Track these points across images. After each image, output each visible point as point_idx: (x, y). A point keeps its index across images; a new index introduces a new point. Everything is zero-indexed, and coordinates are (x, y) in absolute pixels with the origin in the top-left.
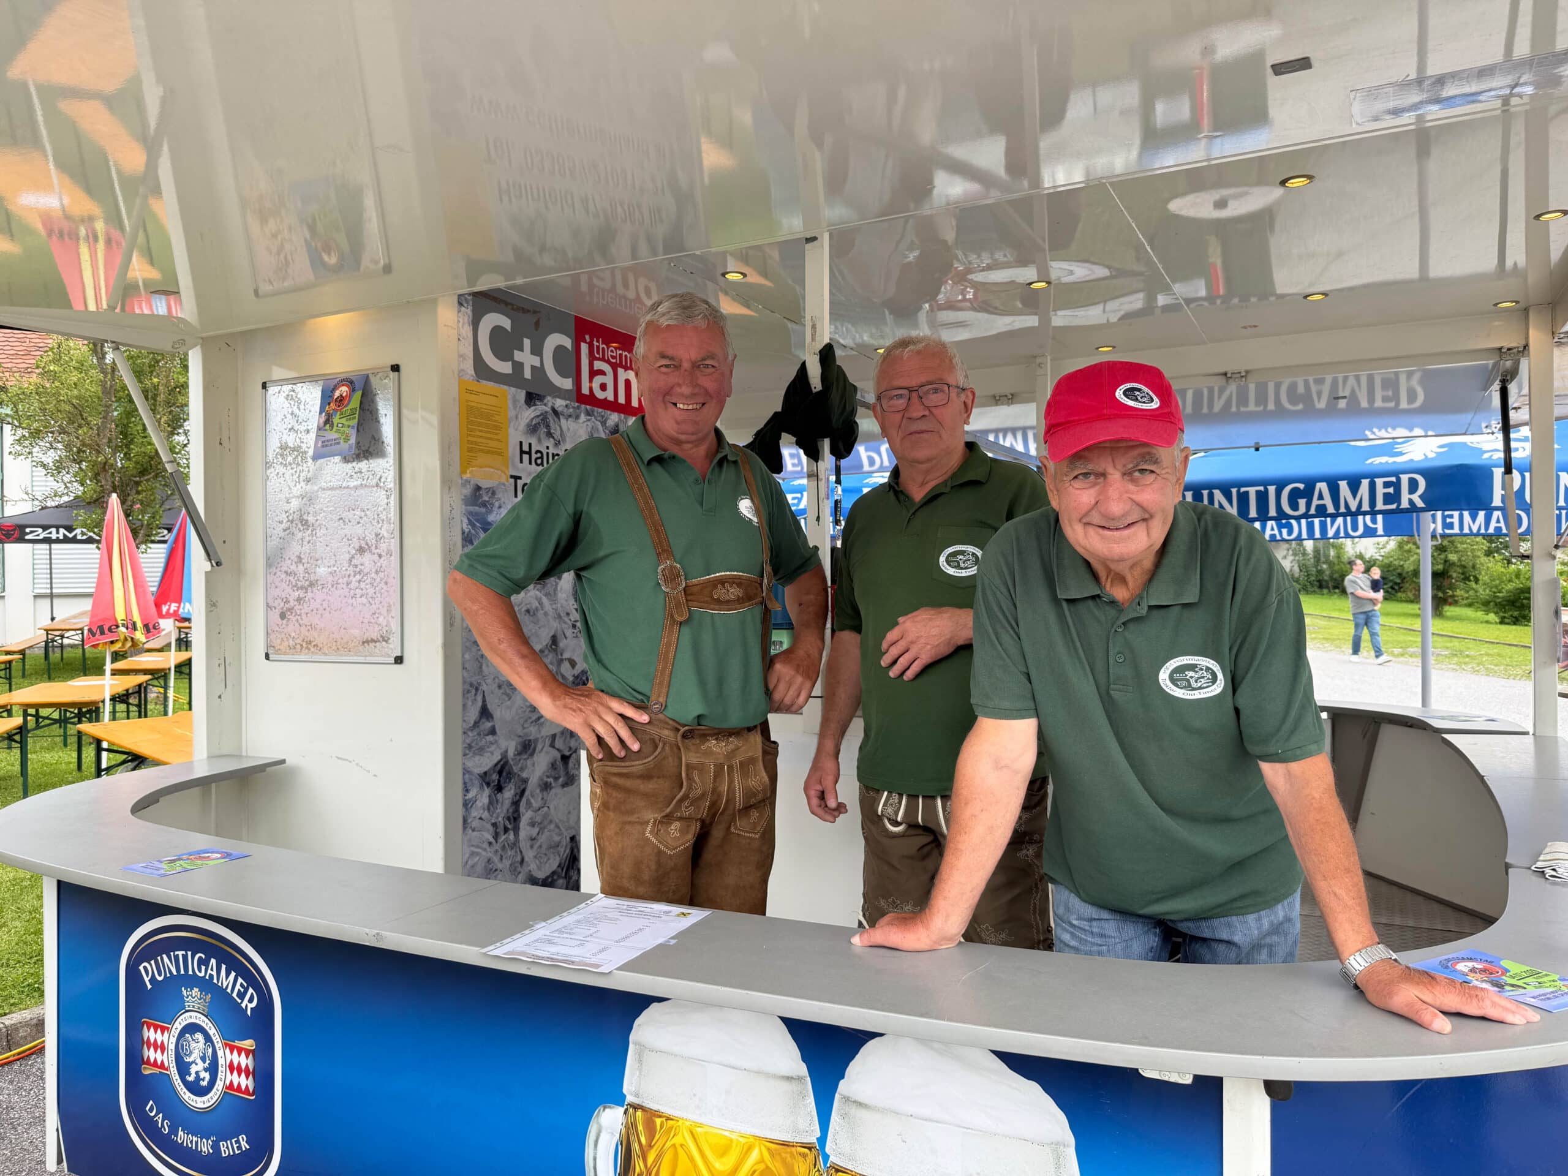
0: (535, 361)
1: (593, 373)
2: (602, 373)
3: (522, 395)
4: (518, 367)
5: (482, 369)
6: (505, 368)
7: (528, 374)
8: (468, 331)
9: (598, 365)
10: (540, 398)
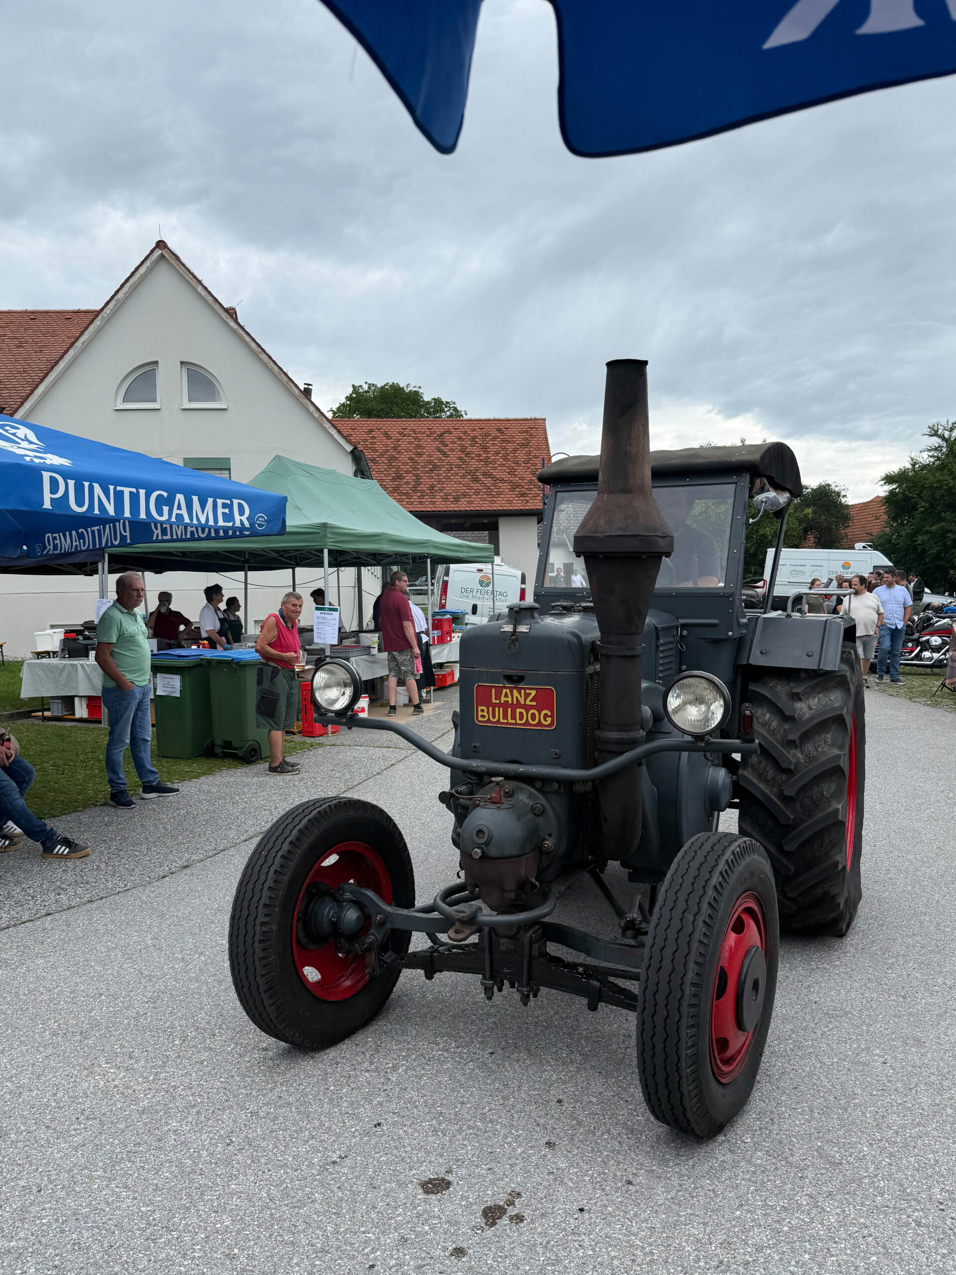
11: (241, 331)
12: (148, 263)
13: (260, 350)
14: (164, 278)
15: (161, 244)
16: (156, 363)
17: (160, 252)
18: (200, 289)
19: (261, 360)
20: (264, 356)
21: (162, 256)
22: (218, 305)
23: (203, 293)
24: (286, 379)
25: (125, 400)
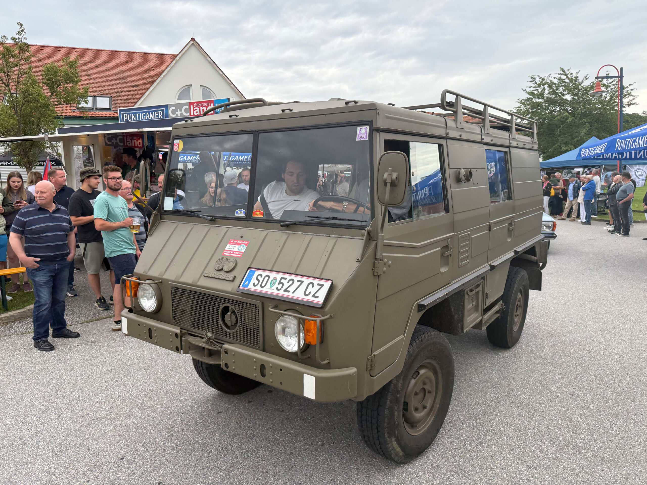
0: (116, 141)
1: (127, 142)
2: (129, 141)
3: (113, 147)
4: (113, 143)
5: (106, 144)
6: (111, 143)
7: (114, 144)
8: (104, 139)
9: (128, 140)
10: (117, 147)
11: (224, 75)
12: (188, 46)
13: (231, 83)
14: (194, 52)
15: (193, 39)
16: (191, 85)
17: (192, 42)
18: (208, 58)
19: (231, 87)
20: (233, 85)
21: (193, 44)
22: (215, 65)
23: (210, 60)
24: (240, 94)
25: (179, 99)
